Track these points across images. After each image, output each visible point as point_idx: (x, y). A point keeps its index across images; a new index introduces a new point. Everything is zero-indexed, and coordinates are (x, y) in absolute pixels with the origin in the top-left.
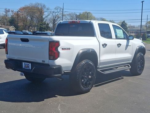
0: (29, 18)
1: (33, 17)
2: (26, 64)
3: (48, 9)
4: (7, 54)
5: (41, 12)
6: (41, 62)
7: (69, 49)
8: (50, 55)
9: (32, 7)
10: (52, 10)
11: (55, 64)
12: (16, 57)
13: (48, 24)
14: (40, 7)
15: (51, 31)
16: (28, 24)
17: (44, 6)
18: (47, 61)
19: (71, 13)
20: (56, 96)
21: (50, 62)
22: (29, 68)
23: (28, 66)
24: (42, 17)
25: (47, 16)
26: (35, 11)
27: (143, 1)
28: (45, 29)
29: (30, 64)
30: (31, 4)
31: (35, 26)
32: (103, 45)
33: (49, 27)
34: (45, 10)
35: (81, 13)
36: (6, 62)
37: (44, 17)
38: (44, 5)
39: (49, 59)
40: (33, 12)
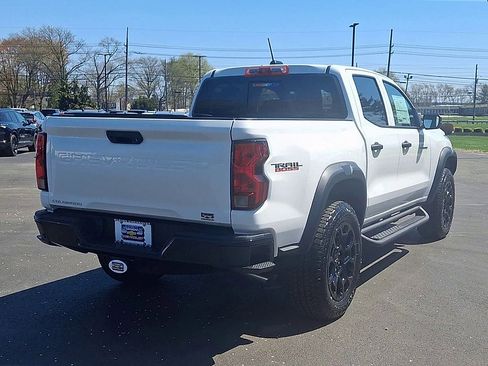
0: (24, 72)
1: (35, 67)
2: (130, 227)
3: (80, 45)
4: (46, 189)
5: (60, 54)
6: (198, 218)
7: (295, 166)
8: (235, 193)
9: (31, 39)
10: (94, 49)
11: (258, 226)
12: (85, 202)
13: (85, 89)
14: (56, 39)
15: (94, 107)
16: (22, 89)
17: (68, 36)
18: (223, 215)
19: (145, 56)
20: (244, 336)
21: (237, 219)
22: (143, 240)
23: (138, 236)
24: (62, 67)
25: (78, 67)
26: (41, 50)
27: (355, 25)
28: (76, 102)
29: (148, 229)
30: (29, 29)
31: (42, 95)
32: (373, 149)
33: (88, 97)
34: (71, 48)
35: (177, 58)
36: (42, 218)
37: (68, 68)
38: (69, 34)
39: (233, 208)
40: (34, 53)
